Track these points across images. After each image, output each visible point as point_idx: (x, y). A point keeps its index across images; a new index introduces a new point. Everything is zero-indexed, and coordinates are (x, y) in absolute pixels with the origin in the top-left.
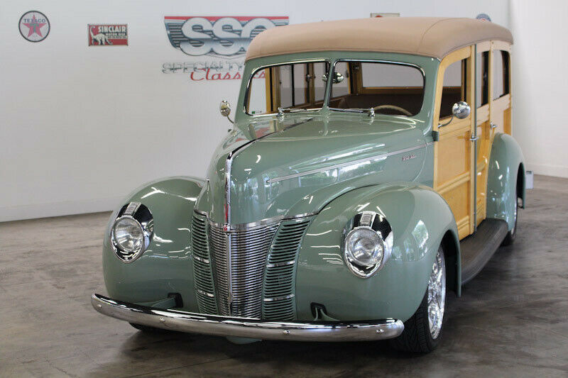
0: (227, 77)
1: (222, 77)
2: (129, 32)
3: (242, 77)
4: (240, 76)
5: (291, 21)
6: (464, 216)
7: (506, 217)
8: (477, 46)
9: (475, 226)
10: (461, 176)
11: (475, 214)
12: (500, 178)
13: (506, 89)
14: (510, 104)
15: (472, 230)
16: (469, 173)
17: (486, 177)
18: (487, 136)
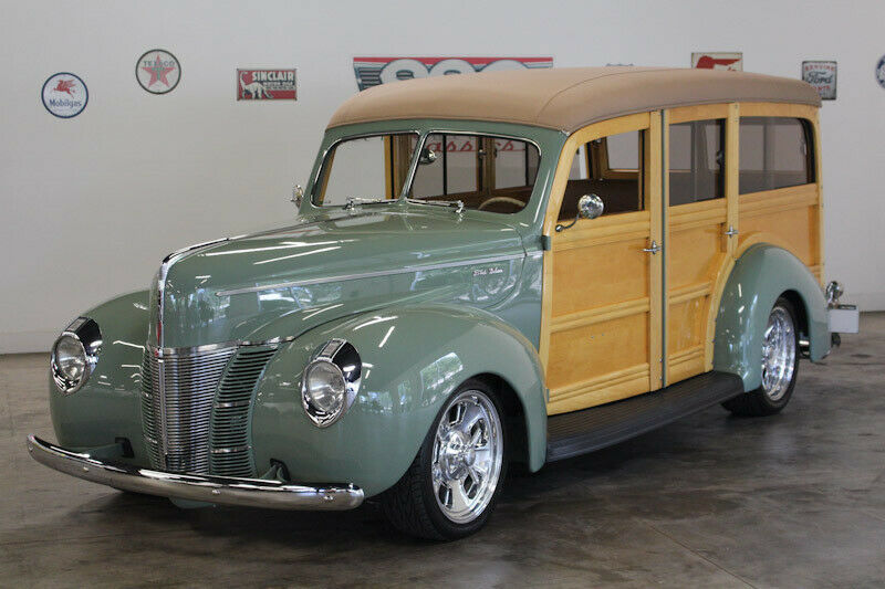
2: (298, 82)
3: (474, 148)
4: (471, 147)
5: (556, 64)
6: (638, 363)
7: (743, 372)
8: (666, 113)
9: (663, 380)
10: (626, 304)
11: (663, 361)
12: (740, 311)
13: (812, 176)
14: (817, 199)
15: (656, 386)
16: (647, 299)
17: (714, 308)
18: (723, 248)
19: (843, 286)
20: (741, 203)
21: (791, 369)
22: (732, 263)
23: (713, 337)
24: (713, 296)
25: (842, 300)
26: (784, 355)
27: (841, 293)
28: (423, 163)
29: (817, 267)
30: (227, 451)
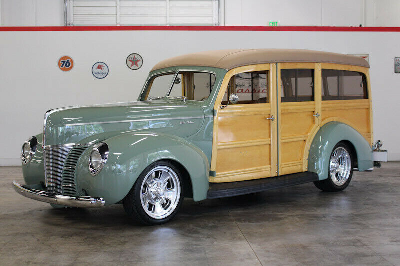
0: (248, 91)
1: (244, 91)
6: (265, 165)
7: (320, 172)
8: (279, 64)
9: (278, 172)
10: (258, 140)
11: (278, 165)
12: (320, 147)
13: (366, 96)
14: (369, 106)
15: (274, 175)
16: (270, 139)
17: (308, 146)
18: (314, 122)
19: (383, 142)
20: (323, 104)
21: (349, 173)
22: (319, 128)
23: (307, 158)
24: (307, 141)
25: (381, 148)
26: (346, 167)
27: (381, 145)
28: (177, 83)
29: (369, 134)
30: (70, 185)
